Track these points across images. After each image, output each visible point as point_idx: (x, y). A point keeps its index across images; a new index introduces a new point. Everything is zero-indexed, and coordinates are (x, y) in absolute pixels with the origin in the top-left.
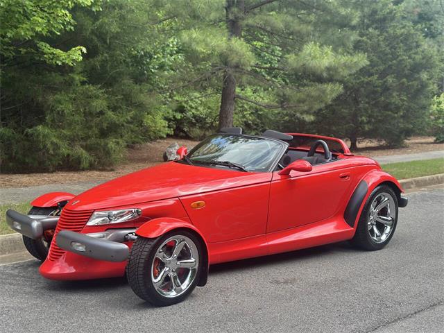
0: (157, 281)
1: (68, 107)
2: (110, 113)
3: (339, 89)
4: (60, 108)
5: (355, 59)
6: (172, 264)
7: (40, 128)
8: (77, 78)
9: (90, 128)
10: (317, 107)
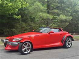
0: (23, 50)
1: (18, 26)
2: (26, 27)
3: (68, 23)
4: (17, 26)
5: (70, 17)
6: (26, 47)
7: (13, 29)
8: (20, 21)
9: (22, 29)
10: (64, 27)
